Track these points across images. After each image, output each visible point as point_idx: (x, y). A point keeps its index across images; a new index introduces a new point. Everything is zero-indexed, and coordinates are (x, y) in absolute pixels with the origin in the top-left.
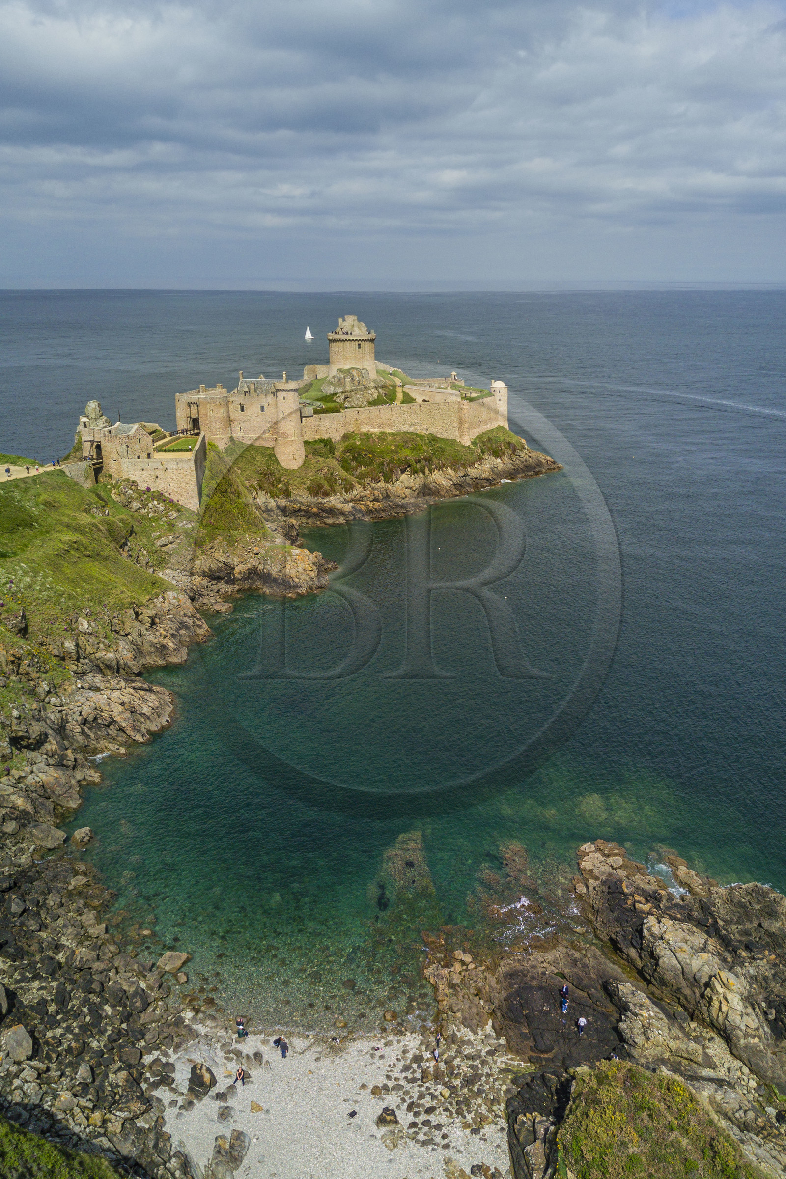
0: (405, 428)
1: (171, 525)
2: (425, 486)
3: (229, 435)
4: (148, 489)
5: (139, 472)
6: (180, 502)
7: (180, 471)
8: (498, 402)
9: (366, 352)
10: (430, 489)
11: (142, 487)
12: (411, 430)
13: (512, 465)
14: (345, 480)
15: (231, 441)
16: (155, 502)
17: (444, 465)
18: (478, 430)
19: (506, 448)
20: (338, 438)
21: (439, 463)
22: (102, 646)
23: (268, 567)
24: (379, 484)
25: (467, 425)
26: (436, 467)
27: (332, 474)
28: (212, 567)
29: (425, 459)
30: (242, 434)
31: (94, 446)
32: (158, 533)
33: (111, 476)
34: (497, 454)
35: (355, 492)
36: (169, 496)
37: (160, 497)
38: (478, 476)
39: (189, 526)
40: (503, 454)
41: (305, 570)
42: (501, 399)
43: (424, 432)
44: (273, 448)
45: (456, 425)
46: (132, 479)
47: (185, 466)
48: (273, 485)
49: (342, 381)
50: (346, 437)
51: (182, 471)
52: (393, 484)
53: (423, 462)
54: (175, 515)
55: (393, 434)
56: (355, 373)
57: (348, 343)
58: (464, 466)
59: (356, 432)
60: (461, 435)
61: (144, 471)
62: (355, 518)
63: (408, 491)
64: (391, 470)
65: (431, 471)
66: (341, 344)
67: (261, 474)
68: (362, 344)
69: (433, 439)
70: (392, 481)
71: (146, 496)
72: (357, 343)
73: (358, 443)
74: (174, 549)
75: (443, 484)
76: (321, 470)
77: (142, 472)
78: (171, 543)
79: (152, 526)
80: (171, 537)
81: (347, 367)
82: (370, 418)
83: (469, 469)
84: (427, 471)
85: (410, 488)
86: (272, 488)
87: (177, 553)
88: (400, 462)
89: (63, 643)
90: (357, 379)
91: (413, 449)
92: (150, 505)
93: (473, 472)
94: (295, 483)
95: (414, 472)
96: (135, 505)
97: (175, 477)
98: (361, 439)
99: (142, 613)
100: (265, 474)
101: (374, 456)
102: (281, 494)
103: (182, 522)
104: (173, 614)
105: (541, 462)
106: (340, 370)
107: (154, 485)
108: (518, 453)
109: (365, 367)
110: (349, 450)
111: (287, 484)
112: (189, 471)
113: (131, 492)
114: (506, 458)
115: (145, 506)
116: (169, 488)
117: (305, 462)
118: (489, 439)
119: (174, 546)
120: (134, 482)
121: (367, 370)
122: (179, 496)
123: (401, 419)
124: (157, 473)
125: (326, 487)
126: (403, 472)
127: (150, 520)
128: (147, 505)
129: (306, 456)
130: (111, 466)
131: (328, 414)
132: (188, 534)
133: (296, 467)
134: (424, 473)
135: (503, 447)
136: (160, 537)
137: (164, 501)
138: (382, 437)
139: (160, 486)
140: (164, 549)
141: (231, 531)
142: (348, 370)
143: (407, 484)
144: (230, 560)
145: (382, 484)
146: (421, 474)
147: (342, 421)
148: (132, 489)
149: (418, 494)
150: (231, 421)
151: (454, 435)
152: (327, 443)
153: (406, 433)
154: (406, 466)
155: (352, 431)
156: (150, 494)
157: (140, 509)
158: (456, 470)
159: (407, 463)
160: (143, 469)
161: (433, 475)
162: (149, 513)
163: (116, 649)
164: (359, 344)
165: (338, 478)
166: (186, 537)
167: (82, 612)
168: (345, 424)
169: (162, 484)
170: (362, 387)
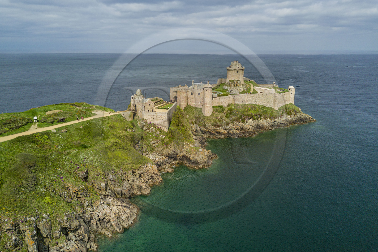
1: (157, 137)
2: (258, 125)
3: (187, 103)
4: (150, 122)
5: (147, 116)
6: (161, 128)
7: (162, 117)
8: (291, 94)
9: (240, 74)
10: (260, 126)
11: (148, 122)
12: (254, 103)
13: (295, 118)
14: (226, 121)
15: (187, 105)
16: (152, 128)
17: (266, 117)
18: (282, 104)
19: (292, 112)
20: (226, 106)
21: (264, 116)
22: (116, 185)
23: (189, 155)
24: (239, 123)
25: (277, 103)
26: (263, 118)
27: (221, 119)
28: (170, 153)
29: (259, 115)
30: (191, 103)
31: (134, 106)
32: (152, 139)
33: (138, 117)
34: (288, 114)
35: (229, 126)
36: (157, 125)
37: (154, 126)
38: (280, 122)
39: (163, 137)
40: (291, 114)
41: (203, 158)
42: (292, 93)
43: (260, 104)
44: (201, 108)
45: (273, 102)
46: (145, 119)
47: (164, 115)
48: (200, 122)
49: (230, 85)
50: (229, 105)
51: (163, 117)
52: (245, 124)
53: (258, 116)
54: (159, 133)
55: (247, 105)
56: (235, 82)
57: (234, 71)
58: (274, 118)
59: (233, 104)
60: (274, 106)
61: (150, 116)
62: (228, 136)
63: (251, 127)
64: (245, 118)
65: (261, 119)
66: (231, 71)
67: (196, 117)
68: (239, 71)
69: (263, 107)
70: (245, 122)
71: (149, 125)
72: (237, 71)
73: (233, 108)
74: (157, 145)
75: (265, 125)
76: (217, 117)
77: (149, 116)
78: (156, 143)
79: (150, 136)
80: (156, 141)
81: (233, 79)
82: (239, 98)
83: (276, 119)
84: (259, 119)
85: (252, 126)
86: (199, 123)
87: (158, 147)
88: (248, 115)
89: (100, 184)
90: (236, 84)
91: (254, 111)
93: (278, 120)
94: (208, 122)
95: (254, 119)
96: (145, 128)
97: (160, 119)
98: (234, 106)
99: (136, 172)
100: (197, 118)
101: (239, 113)
102: (202, 125)
103: (161, 135)
104: (150, 173)
105: (307, 118)
106: (230, 81)
107: (152, 121)
108: (297, 114)
109: (239, 80)
110: (230, 110)
111: (205, 122)
112: (165, 117)
113: (144, 123)
114: (292, 116)
115: (149, 129)
116: (158, 123)
117: (212, 114)
118: (286, 108)
119: (157, 144)
120: (145, 120)
121: (240, 81)
122: (161, 126)
123: (251, 99)
124: (154, 117)
125: (219, 124)
126: (249, 119)
127: (150, 134)
129: (213, 112)
130: (139, 113)
131: (223, 97)
132: (162, 140)
133: (208, 116)
134: (258, 120)
135: (291, 111)
136: (152, 141)
137: (155, 127)
138: (243, 105)
139: (155, 122)
140: (153, 145)
141: (178, 140)
142: (233, 81)
143: (250, 124)
144: (176, 151)
145: (241, 123)
146: (257, 120)
147: (228, 99)
148: (144, 122)
149: (255, 128)
150: (188, 98)
151: (272, 106)
152: (221, 108)
153: (252, 104)
154: (251, 117)
155: (231, 103)
156: (151, 124)
157: (146, 129)
158: (271, 119)
159: (251, 116)
160: (149, 115)
161: (262, 121)
162: (149, 131)
163: (122, 187)
164: (238, 71)
165: (223, 120)
166: (161, 141)
167: (110, 171)
168: (229, 100)
169: (155, 121)
170: (238, 87)
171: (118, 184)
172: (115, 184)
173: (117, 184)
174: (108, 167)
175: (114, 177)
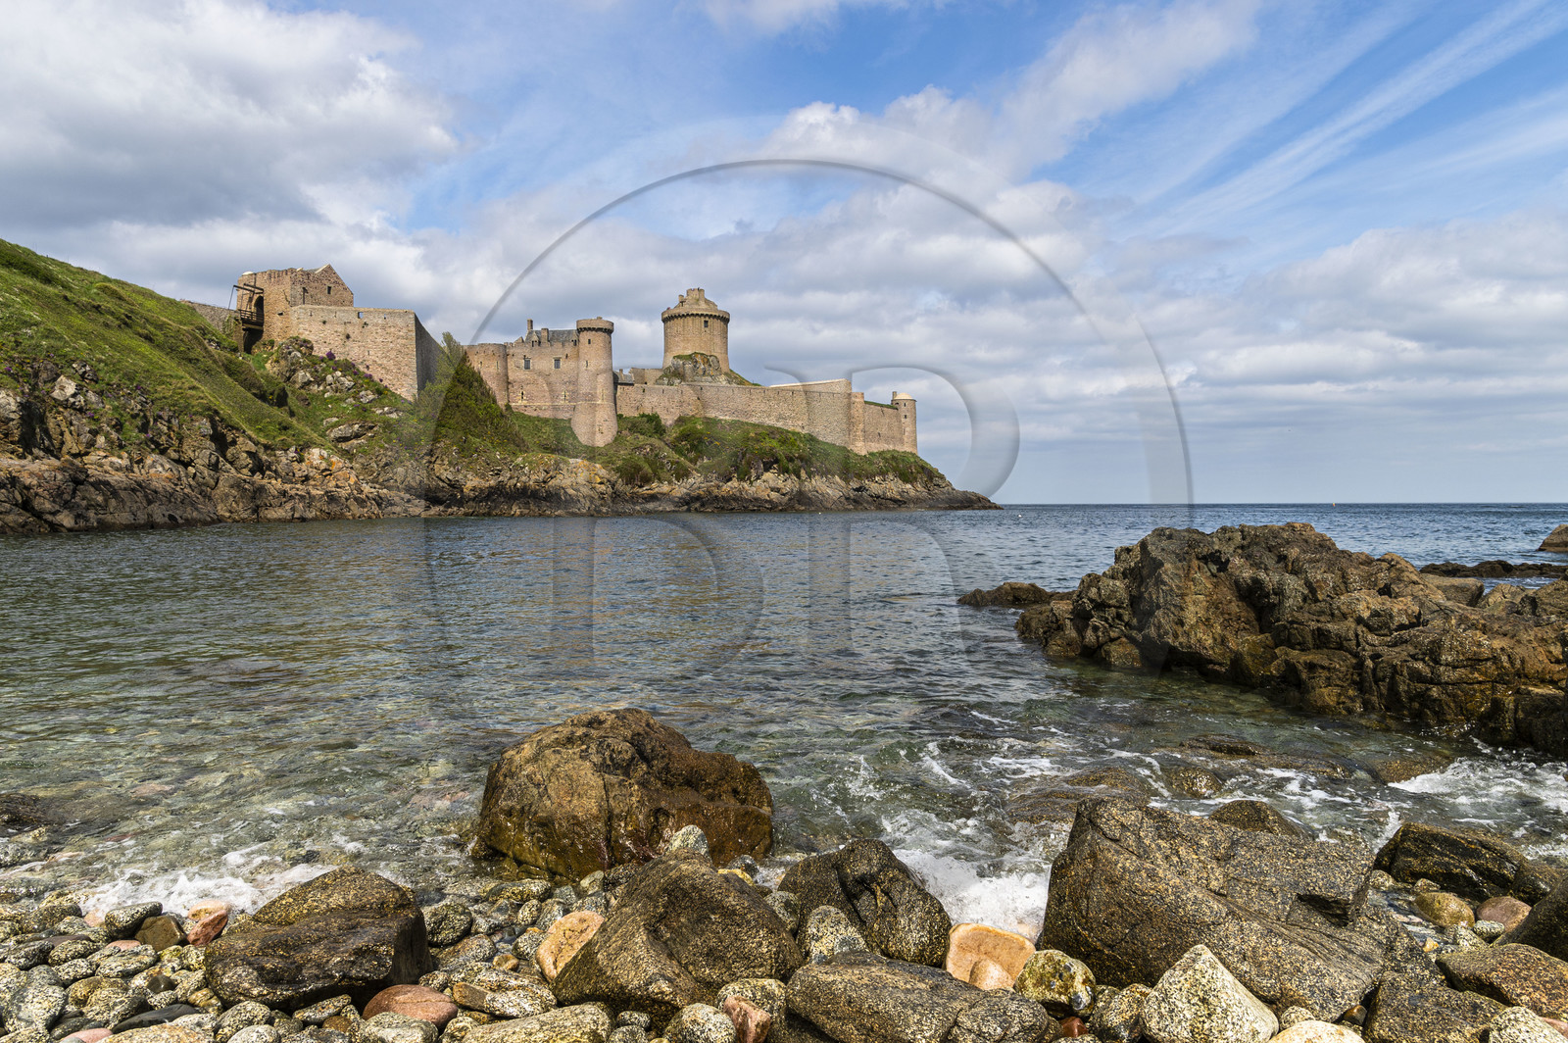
0: (771, 422)
1: (361, 411)
2: (800, 493)
3: (505, 403)
4: (331, 356)
5: (316, 326)
6: (385, 383)
7: (388, 330)
8: (903, 420)
9: (716, 333)
10: (810, 499)
11: (320, 351)
12: (779, 425)
13: (929, 494)
14: (677, 463)
16: (339, 373)
17: (828, 472)
18: (877, 445)
19: (917, 472)
20: (669, 422)
21: (821, 467)
23: (524, 478)
24: (729, 484)
25: (861, 426)
26: (818, 472)
27: (657, 455)
28: (426, 482)
29: (800, 458)
30: (525, 403)
31: (254, 301)
32: (335, 419)
33: (272, 343)
34: (906, 477)
35: (692, 480)
36: (366, 370)
37: (348, 368)
38: (880, 492)
39: (394, 416)
40: (915, 479)
42: (907, 415)
43: (798, 430)
44: (569, 419)
45: (845, 427)
46: (302, 337)
47: (400, 322)
49: (680, 370)
50: (681, 420)
51: (392, 329)
52: (751, 483)
53: (798, 462)
54: (371, 397)
55: (753, 425)
56: (699, 359)
57: (690, 319)
58: (859, 476)
59: (698, 416)
60: (853, 443)
61: (327, 326)
63: (774, 495)
64: (749, 465)
65: (810, 475)
66: (680, 321)
68: (711, 321)
69: (811, 439)
70: (749, 479)
71: (324, 365)
72: (703, 319)
73: (700, 428)
74: (360, 446)
75: (828, 494)
76: (640, 449)
77: (322, 327)
78: (357, 436)
79: (326, 409)
80: (357, 426)
81: (689, 352)
82: (718, 400)
83: (866, 483)
84: (803, 475)
85: (778, 490)
87: (365, 452)
88: (762, 454)
90: (703, 367)
91: (783, 442)
92: (329, 378)
93: (873, 487)
95: (785, 471)
96: (302, 376)
97: (380, 340)
98: (704, 425)
101: (723, 445)
103: (383, 408)
106: (679, 357)
107: (342, 349)
108: (936, 480)
109: (713, 353)
110: (684, 436)
112: (405, 330)
113: (299, 355)
114: (920, 487)
115: (320, 380)
116: (367, 357)
117: (616, 440)
118: (893, 458)
119: (362, 441)
120: (305, 341)
121: (716, 356)
122: (383, 371)
123: (764, 409)
124: (350, 330)
125: (647, 469)
126: (767, 470)
127: (325, 401)
128: (324, 379)
129: (619, 432)
130: (275, 327)
131: (657, 386)
132: (389, 428)
133: (602, 444)
134: (799, 477)
135: (913, 470)
136: (336, 425)
137: (355, 374)
138: (736, 425)
139: (352, 353)
140: (344, 446)
141: (469, 436)
142: (690, 356)
143: (772, 484)
144: (460, 476)
145: (734, 483)
146: (794, 476)
147: (677, 398)
148: (300, 352)
149: (790, 499)
150: (509, 383)
151: (842, 440)
152: (653, 420)
153: (770, 427)
154: (771, 462)
155: (691, 414)
156: (331, 363)
157: (309, 383)
158: (846, 480)
159: (773, 456)
160: (324, 322)
161: (813, 481)
162: (324, 392)
163: (136, 457)
164: (706, 322)
165: (665, 461)
166: (384, 429)
167: (70, 366)
168: (681, 403)
169: (356, 350)
170: (710, 379)
171: (114, 435)
172: (95, 433)
173: (107, 436)
174: (60, 344)
175: (92, 397)
